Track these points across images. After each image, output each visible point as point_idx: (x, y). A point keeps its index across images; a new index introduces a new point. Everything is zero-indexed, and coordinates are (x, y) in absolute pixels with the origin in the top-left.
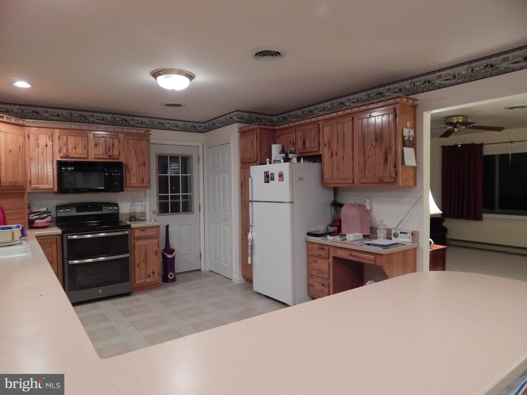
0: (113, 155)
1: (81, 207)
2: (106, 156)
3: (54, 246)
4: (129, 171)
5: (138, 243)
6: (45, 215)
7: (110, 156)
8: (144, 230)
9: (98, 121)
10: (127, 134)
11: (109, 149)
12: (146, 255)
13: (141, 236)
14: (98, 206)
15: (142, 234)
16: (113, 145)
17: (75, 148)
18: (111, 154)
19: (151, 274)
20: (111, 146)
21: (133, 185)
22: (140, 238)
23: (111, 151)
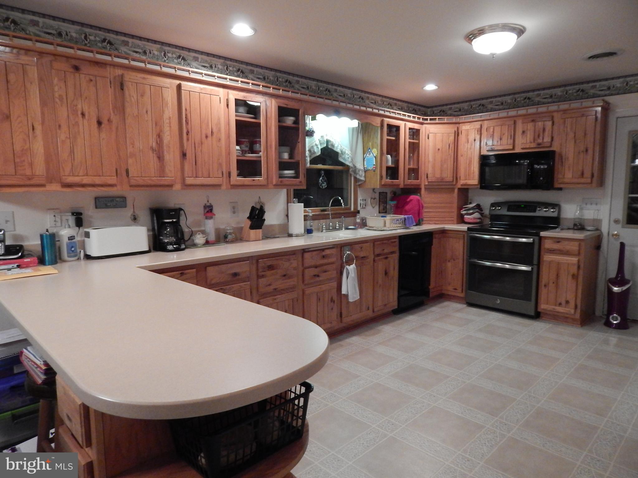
0: (543, 142)
1: (513, 206)
2: (533, 145)
3: (461, 242)
4: (564, 160)
5: (547, 258)
6: (471, 211)
7: (539, 144)
8: (558, 242)
9: (544, 100)
10: (565, 111)
11: (539, 136)
12: (558, 276)
13: (553, 249)
14: (532, 206)
15: (556, 246)
16: (544, 130)
17: (501, 139)
18: (540, 141)
19: (563, 302)
20: (541, 131)
21: (566, 180)
22: (552, 251)
23: (541, 138)
